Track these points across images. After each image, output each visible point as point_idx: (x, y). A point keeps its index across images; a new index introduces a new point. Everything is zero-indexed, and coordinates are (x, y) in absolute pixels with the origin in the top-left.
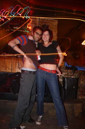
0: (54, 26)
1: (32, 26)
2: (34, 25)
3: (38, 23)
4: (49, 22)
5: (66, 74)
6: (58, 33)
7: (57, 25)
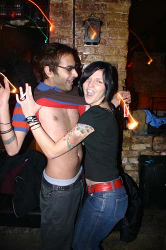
0: (118, 16)
1: (55, 21)
2: (61, 17)
3: (72, 12)
4: (103, 5)
5: (147, 148)
6: (129, 37)
7: (127, 14)
